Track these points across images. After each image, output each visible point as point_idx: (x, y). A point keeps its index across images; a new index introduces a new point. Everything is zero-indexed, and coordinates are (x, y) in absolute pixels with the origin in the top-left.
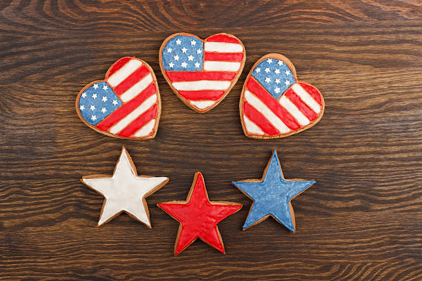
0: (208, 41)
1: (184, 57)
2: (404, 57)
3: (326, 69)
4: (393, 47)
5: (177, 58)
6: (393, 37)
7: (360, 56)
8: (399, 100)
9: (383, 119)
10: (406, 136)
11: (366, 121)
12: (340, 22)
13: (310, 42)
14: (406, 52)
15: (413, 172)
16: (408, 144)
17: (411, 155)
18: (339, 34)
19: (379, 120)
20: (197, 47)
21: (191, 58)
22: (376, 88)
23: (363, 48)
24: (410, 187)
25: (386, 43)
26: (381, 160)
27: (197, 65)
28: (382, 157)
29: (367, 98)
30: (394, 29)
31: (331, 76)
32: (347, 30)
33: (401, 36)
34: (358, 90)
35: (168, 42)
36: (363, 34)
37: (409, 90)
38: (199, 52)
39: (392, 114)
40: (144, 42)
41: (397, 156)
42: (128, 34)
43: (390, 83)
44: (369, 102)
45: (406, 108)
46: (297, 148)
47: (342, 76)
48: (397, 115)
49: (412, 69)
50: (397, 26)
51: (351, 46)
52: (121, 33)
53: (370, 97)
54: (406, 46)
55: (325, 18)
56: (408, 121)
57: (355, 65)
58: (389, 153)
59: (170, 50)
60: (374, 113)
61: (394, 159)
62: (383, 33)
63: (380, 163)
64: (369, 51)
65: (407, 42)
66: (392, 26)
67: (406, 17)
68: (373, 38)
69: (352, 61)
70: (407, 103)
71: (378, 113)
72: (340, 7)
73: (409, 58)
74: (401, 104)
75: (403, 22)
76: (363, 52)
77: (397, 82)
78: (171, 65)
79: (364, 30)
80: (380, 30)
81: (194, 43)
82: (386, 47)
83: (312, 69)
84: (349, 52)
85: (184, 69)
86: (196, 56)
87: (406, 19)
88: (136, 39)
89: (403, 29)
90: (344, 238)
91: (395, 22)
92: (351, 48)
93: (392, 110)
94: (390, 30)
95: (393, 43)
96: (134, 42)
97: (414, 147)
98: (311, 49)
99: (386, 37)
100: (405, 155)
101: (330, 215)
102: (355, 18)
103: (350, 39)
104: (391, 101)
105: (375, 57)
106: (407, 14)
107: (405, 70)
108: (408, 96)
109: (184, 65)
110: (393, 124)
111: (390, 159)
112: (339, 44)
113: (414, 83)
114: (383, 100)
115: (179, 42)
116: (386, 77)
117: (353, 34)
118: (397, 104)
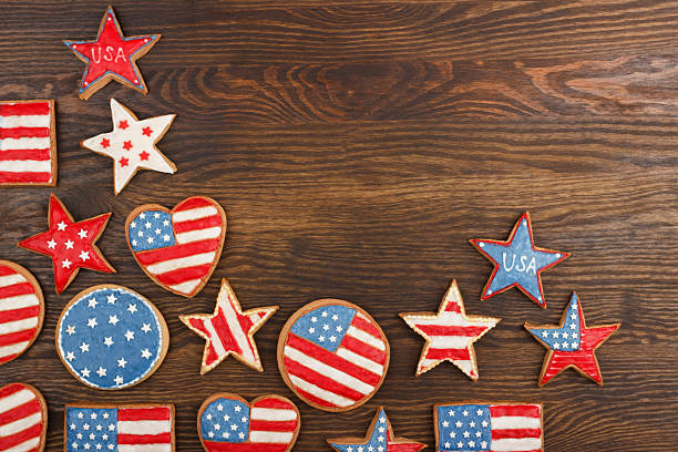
0: (255, 406)
1: (226, 427)
2: (591, 161)
3: (497, 172)
4: (577, 148)
5: (217, 427)
6: (579, 135)
7: (538, 158)
8: (583, 212)
9: (564, 234)
10: (590, 255)
11: (543, 235)
12: (515, 117)
13: (478, 139)
14: (593, 154)
15: (597, 297)
16: (592, 265)
17: (596, 277)
18: (513, 131)
19: (558, 235)
20: (242, 413)
21: (234, 427)
22: (556, 196)
23: (542, 148)
24: (593, 316)
25: (570, 142)
26: (559, 283)
27: (242, 436)
28: (561, 279)
29: (544, 208)
30: (579, 126)
31: (503, 181)
32: (522, 126)
33: (588, 134)
34: (535, 199)
35: (208, 405)
36: (543, 131)
37: (596, 199)
38: (244, 420)
39: (575, 228)
40: (280, 135)
41: (579, 278)
42: (262, 125)
43: (572, 191)
44: (548, 214)
45: (590, 222)
46: (459, 267)
47: (515, 182)
48: (581, 229)
49: (600, 174)
50: (584, 122)
51: (527, 145)
52: (253, 124)
53: (549, 208)
54: (593, 147)
55: (497, 111)
56: (593, 237)
57: (533, 169)
58: (569, 275)
59: (209, 417)
60: (554, 226)
61: (575, 282)
62: (566, 131)
63: (559, 286)
64: (549, 152)
65: (595, 141)
66: (577, 122)
67: (594, 111)
68: (555, 136)
69: (528, 164)
70: (593, 215)
71: (558, 226)
72: (516, 98)
73: (597, 161)
74: (585, 216)
75: (590, 118)
76: (542, 153)
77: (581, 190)
78: (211, 435)
79: (544, 127)
80: (563, 127)
81: (238, 409)
82: (569, 148)
83: (481, 172)
84: (525, 152)
85: (226, 440)
86: (240, 425)
87: (595, 115)
88: (272, 132)
89: (590, 126)
90: (514, 374)
91: (581, 118)
92: (527, 148)
93: (575, 223)
94: (575, 127)
95: (578, 143)
96: (268, 136)
97: (599, 268)
98: (479, 148)
99: (571, 136)
100: (588, 278)
101: (497, 347)
102: (533, 111)
103: (527, 137)
104: (573, 212)
105: (557, 159)
106: (595, 108)
107: (591, 175)
108: (594, 207)
109: (226, 435)
110: (575, 240)
111: (570, 282)
112: (513, 143)
113: (602, 191)
114: (564, 212)
115: (220, 408)
116: (569, 184)
117: (531, 131)
118: (580, 216)
